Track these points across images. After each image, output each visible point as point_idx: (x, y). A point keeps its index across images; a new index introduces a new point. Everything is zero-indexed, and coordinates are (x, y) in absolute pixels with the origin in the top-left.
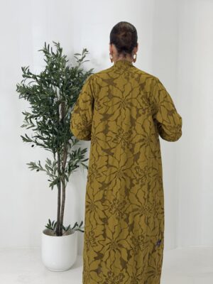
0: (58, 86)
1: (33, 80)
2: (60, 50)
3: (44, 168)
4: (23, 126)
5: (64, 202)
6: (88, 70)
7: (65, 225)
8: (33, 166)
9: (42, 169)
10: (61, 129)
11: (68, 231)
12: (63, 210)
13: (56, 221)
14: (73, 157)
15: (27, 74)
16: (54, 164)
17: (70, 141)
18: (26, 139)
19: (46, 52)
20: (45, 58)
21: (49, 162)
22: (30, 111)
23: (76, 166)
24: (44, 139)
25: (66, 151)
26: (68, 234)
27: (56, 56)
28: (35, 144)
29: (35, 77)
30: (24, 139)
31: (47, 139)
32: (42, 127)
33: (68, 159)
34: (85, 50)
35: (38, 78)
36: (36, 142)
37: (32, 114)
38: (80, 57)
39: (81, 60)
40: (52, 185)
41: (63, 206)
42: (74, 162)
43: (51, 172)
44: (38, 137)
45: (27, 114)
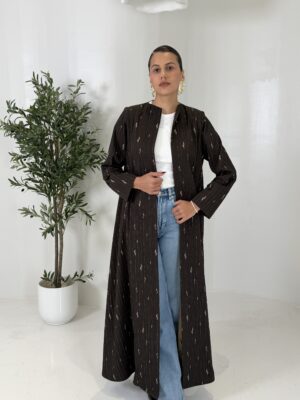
0: (49, 123)
1: (19, 115)
2: (51, 81)
3: (39, 213)
4: (13, 167)
5: (62, 251)
6: (85, 104)
7: (64, 275)
8: (26, 212)
9: (36, 215)
10: (55, 172)
11: (68, 281)
12: (61, 259)
13: (53, 270)
14: (70, 201)
15: (13, 109)
16: (50, 210)
17: (68, 184)
18: (14, 183)
19: (35, 83)
20: (35, 89)
21: (45, 207)
22: (18, 151)
23: (74, 212)
24: (36, 182)
25: (62, 196)
26: (68, 285)
27: (45, 88)
28: (25, 188)
29: (22, 112)
30: (13, 183)
31: (40, 181)
32: (33, 169)
33: (66, 204)
34: (80, 81)
35: (27, 113)
36: (26, 185)
37: (20, 154)
38: (74, 89)
39: (76, 92)
40: (44, 234)
41: (61, 255)
42: (71, 208)
43: (46, 218)
44: (30, 179)
45: (14, 155)
